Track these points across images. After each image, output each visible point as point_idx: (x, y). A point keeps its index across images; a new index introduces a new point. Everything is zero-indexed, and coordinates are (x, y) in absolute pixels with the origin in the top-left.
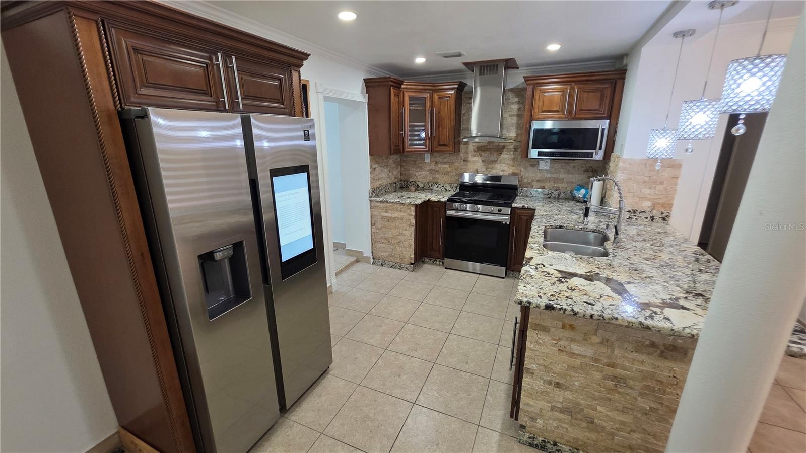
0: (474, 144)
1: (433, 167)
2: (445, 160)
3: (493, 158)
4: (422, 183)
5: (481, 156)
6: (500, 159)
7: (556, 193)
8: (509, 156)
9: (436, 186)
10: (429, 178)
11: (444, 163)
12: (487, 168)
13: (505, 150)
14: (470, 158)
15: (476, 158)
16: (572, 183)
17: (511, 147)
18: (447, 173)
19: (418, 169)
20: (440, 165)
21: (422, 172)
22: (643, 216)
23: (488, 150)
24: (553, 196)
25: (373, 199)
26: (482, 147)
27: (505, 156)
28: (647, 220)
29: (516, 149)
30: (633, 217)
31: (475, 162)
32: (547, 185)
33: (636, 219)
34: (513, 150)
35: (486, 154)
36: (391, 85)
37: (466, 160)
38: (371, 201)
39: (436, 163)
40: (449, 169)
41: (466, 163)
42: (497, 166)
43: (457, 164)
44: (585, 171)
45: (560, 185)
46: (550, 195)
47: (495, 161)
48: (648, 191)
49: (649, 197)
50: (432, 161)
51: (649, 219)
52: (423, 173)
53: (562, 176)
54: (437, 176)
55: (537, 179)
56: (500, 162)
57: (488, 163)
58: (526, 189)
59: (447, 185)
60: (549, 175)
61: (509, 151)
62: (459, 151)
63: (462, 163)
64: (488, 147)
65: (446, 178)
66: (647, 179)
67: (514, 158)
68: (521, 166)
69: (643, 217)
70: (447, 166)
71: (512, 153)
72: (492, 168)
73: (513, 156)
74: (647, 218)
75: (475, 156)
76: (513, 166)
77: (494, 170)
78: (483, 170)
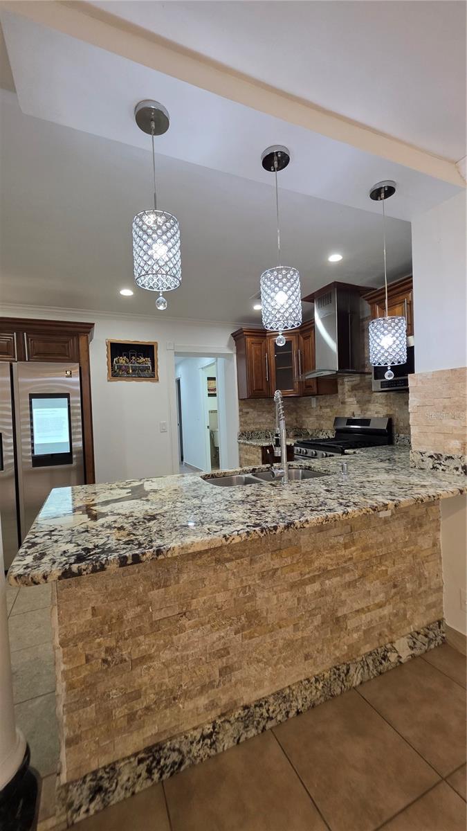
0: (348, 383)
1: (319, 412)
2: (327, 404)
3: (365, 398)
5: (356, 396)
6: (373, 398)
9: (321, 433)
11: (326, 407)
12: (362, 411)
14: (347, 400)
15: (351, 399)
19: (308, 416)
20: (324, 410)
21: (311, 419)
22: (452, 464)
23: (361, 388)
25: (242, 441)
26: (355, 385)
28: (458, 473)
30: (438, 466)
31: (351, 404)
33: (443, 470)
35: (359, 393)
36: (246, 335)
37: (343, 403)
38: (239, 443)
39: (321, 407)
40: (331, 414)
42: (372, 406)
47: (369, 401)
48: (451, 423)
49: (455, 432)
50: (317, 406)
51: (460, 469)
54: (322, 422)
56: (374, 402)
57: (363, 403)
58: (402, 435)
59: (329, 432)
62: (337, 392)
63: (341, 405)
64: (361, 385)
65: (329, 424)
66: (447, 402)
69: (452, 467)
70: (328, 410)
72: (368, 410)
74: (457, 469)
75: (350, 397)
76: (387, 406)
77: (369, 413)
78: (359, 412)
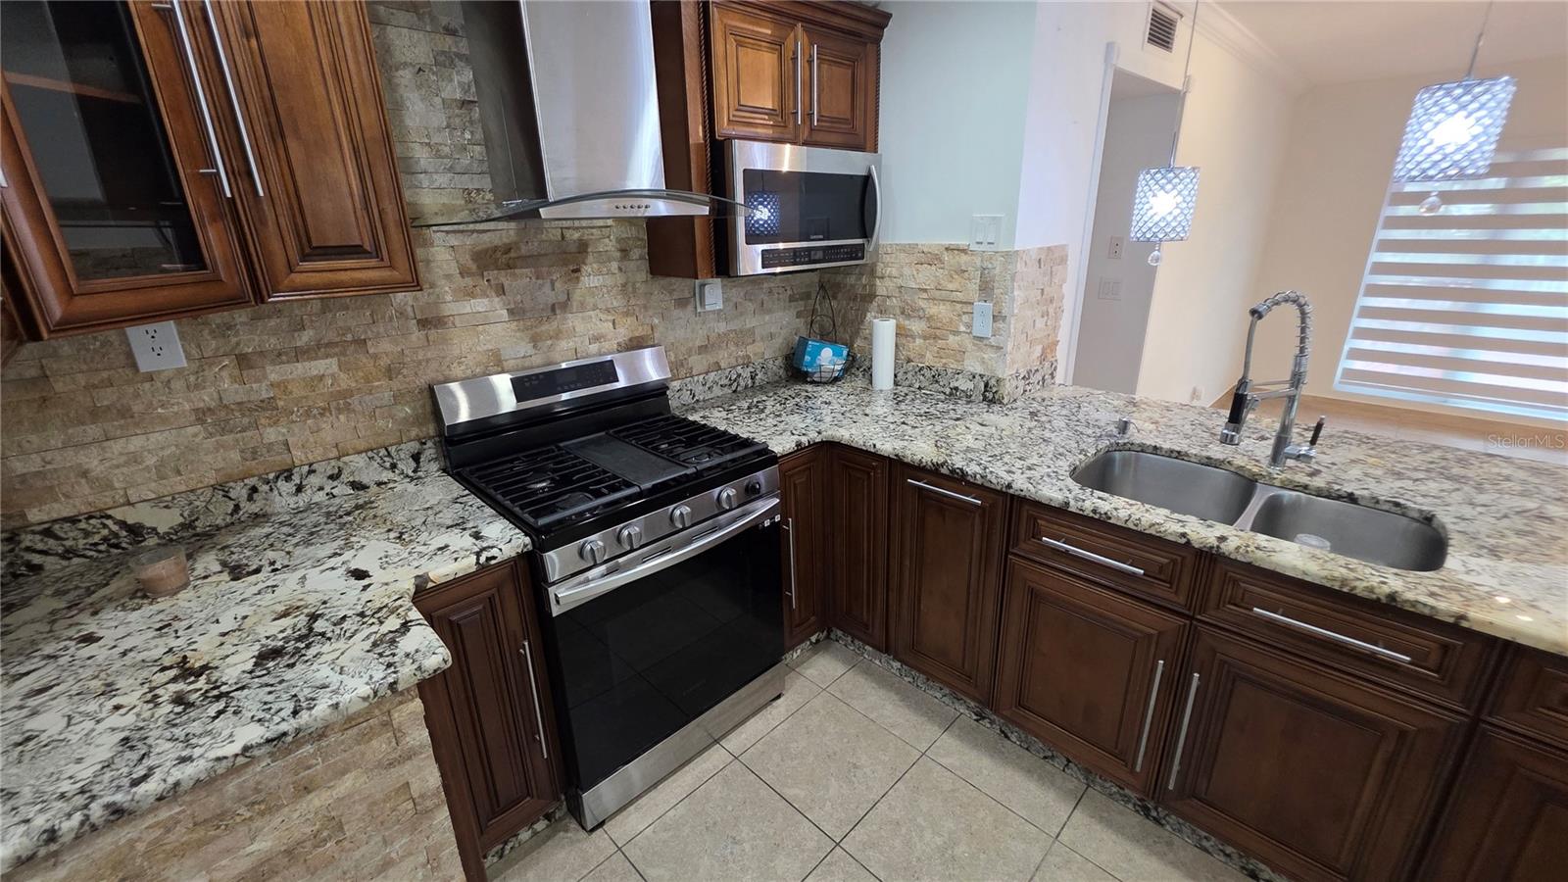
0: (453, 240)
2: (305, 338)
3: (547, 295)
4: (161, 502)
5: (501, 290)
6: (577, 296)
7: (746, 373)
8: (609, 281)
9: (290, 487)
10: (217, 457)
11: (301, 354)
12: (535, 340)
13: (590, 258)
14: (453, 309)
15: (480, 305)
16: (772, 336)
17: (609, 245)
18: (341, 402)
19: (93, 431)
20: (274, 374)
21: (139, 442)
23: (523, 262)
24: (742, 384)
26: (495, 249)
27: (593, 279)
29: (625, 252)
31: (479, 323)
32: (724, 357)
34: (618, 254)
35: (520, 282)
37: (430, 322)
39: (243, 361)
40: (345, 381)
41: (433, 334)
42: (575, 322)
43: (385, 346)
44: (792, 299)
45: (751, 350)
46: (735, 384)
48: (1040, 323)
49: (1040, 335)
50: (201, 363)
52: (152, 444)
53: (751, 322)
55: (698, 343)
56: (583, 307)
59: (358, 461)
60: (722, 327)
61: (604, 259)
63: (416, 335)
64: (524, 250)
65: (334, 429)
67: (624, 285)
68: (650, 313)
70: (322, 366)
71: (614, 265)
72: (557, 335)
73: (620, 279)
75: (471, 294)
76: (627, 314)
77: (564, 345)
78: (525, 348)
